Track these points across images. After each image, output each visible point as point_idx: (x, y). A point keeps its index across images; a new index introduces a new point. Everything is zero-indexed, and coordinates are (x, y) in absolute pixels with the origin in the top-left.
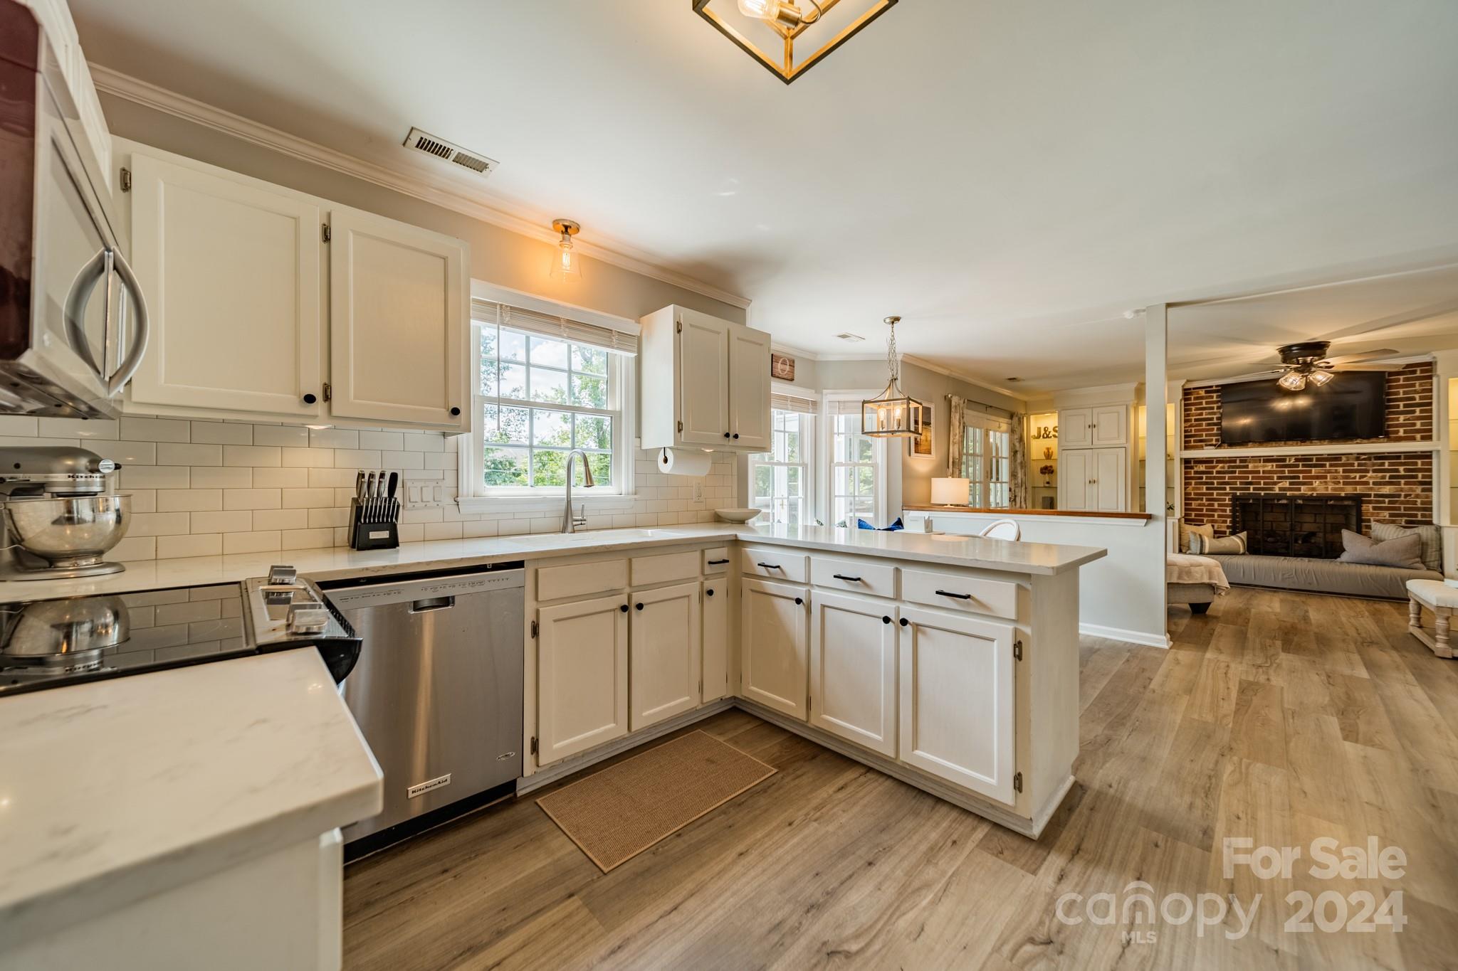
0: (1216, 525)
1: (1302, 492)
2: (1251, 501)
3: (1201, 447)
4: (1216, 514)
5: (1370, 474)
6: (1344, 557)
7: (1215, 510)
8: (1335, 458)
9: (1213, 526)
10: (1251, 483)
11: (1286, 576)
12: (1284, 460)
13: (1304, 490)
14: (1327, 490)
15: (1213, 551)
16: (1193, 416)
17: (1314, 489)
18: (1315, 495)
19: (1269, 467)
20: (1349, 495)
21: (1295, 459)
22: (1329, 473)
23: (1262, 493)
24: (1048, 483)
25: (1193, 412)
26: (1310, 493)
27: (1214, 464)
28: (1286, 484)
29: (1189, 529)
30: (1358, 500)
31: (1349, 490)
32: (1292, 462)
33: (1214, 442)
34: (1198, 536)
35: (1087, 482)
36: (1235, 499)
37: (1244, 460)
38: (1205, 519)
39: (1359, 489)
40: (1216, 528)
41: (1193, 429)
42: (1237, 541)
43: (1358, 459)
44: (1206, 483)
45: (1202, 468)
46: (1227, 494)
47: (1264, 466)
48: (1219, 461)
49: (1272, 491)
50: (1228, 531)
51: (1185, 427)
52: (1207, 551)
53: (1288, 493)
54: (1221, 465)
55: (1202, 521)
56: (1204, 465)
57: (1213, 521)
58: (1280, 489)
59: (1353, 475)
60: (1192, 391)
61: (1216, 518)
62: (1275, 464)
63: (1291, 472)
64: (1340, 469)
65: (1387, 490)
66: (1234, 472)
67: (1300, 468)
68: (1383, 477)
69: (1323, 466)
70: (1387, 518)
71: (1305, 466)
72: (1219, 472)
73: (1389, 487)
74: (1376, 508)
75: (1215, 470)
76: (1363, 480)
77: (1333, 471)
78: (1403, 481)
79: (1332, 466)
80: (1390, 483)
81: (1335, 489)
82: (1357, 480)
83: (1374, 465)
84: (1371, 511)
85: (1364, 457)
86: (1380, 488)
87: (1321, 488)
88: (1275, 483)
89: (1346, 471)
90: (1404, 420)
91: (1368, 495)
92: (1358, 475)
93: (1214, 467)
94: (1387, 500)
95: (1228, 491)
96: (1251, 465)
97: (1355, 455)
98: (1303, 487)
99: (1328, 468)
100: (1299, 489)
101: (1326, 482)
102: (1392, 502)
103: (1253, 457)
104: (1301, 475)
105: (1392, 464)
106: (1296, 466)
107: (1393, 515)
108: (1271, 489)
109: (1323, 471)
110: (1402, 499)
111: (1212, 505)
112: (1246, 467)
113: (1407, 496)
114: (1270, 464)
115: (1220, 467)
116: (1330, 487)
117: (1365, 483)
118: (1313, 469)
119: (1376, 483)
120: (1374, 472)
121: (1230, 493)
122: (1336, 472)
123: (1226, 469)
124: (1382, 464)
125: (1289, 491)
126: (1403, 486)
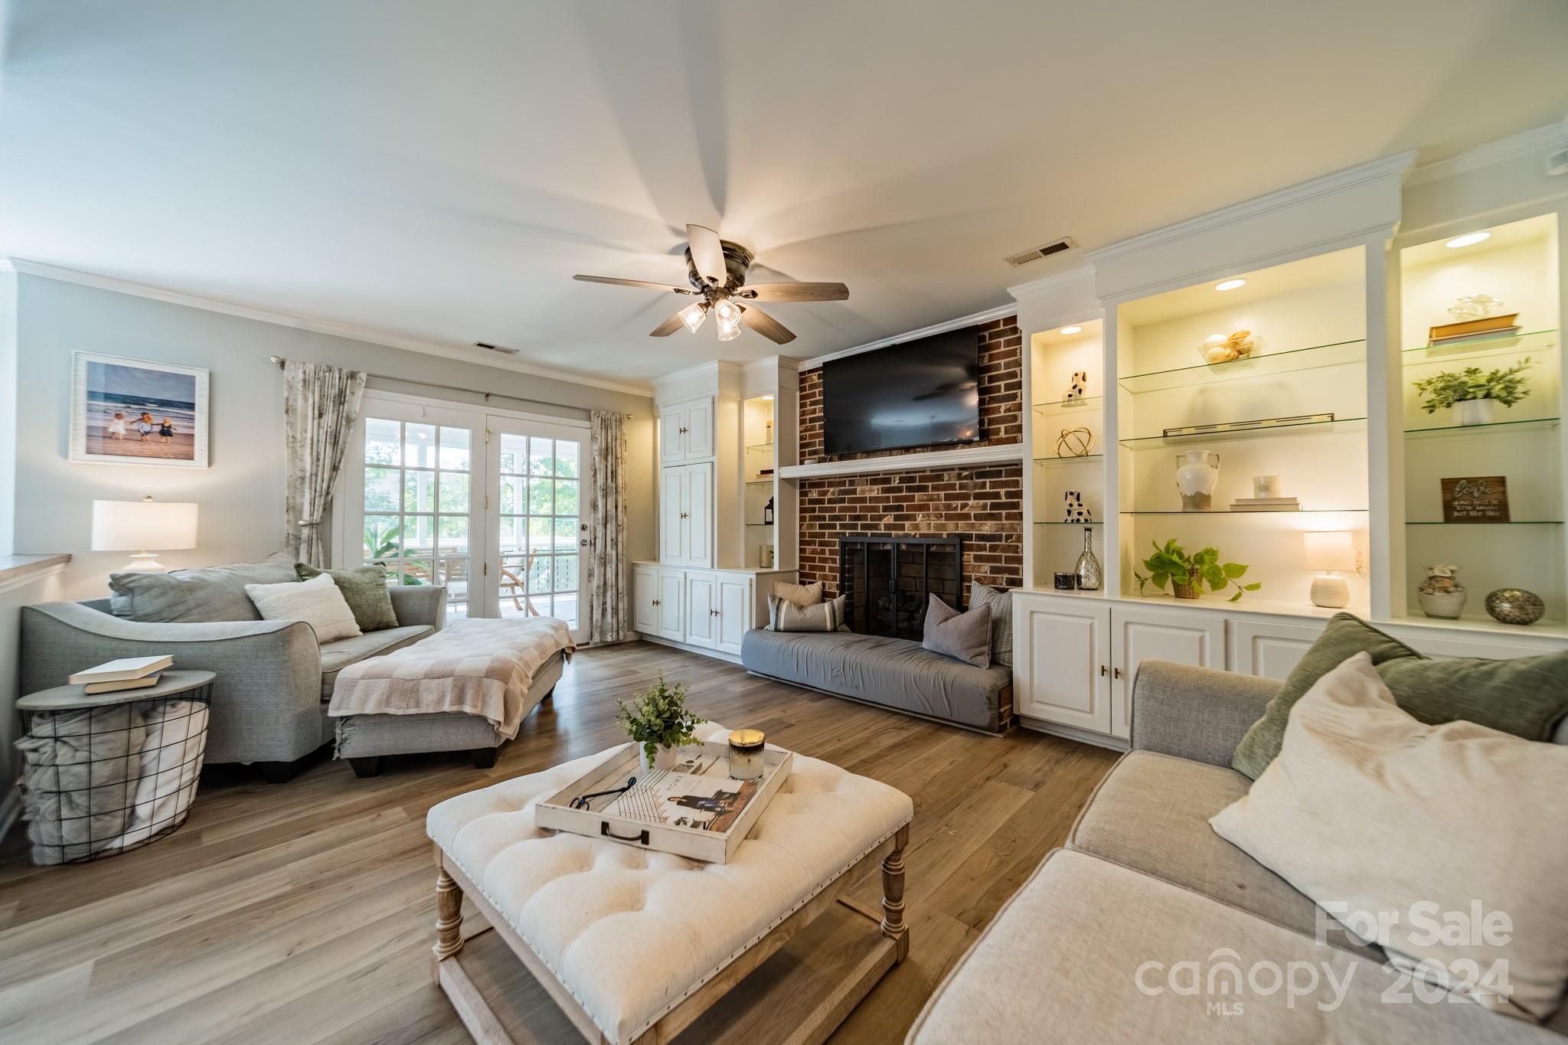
0: (827, 583)
1: (906, 532)
2: (858, 547)
4: (827, 565)
5: (971, 502)
6: (922, 644)
7: (825, 560)
8: (937, 473)
9: (823, 584)
10: (858, 518)
12: (887, 481)
13: (908, 530)
14: (930, 529)
15: (791, 626)
16: (807, 414)
17: (917, 527)
18: (918, 537)
19: (875, 491)
20: (951, 537)
21: (900, 478)
22: (931, 500)
23: (869, 533)
25: (808, 408)
26: (913, 533)
27: (826, 488)
28: (889, 519)
30: (959, 543)
31: (951, 527)
32: (896, 484)
33: (823, 454)
34: (777, 601)
36: (845, 542)
37: (852, 478)
38: (818, 573)
39: (962, 527)
40: (827, 589)
41: (808, 433)
42: (828, 610)
43: (959, 477)
44: (819, 518)
45: (814, 494)
46: (837, 535)
47: (871, 491)
48: (833, 481)
49: (878, 529)
51: (801, 432)
53: (893, 533)
54: (832, 490)
55: (814, 576)
56: (817, 489)
57: (824, 577)
58: (888, 527)
59: (954, 503)
60: (807, 375)
61: (827, 572)
62: (880, 486)
63: (896, 499)
64: (942, 494)
65: (988, 527)
66: (842, 501)
67: (904, 494)
68: (984, 507)
69: (924, 489)
70: (988, 574)
71: (909, 489)
72: (830, 501)
73: (989, 523)
74: (977, 558)
75: (826, 498)
76: (965, 511)
77: (936, 497)
78: (1004, 512)
79: (935, 488)
80: (991, 517)
81: (937, 527)
82: (959, 512)
83: (975, 486)
84: (972, 563)
85: (965, 473)
86: (981, 525)
87: (924, 525)
88: (880, 518)
89: (948, 497)
90: (1005, 412)
91: (969, 537)
92: (960, 503)
93: (825, 493)
94: (988, 544)
95: (838, 530)
96: (859, 489)
97: (957, 471)
98: (907, 524)
99: (930, 493)
100: (902, 527)
101: (928, 515)
102: (993, 548)
103: (861, 476)
104: (905, 504)
105: (993, 485)
106: (900, 490)
107: (993, 570)
108: (876, 527)
109: (926, 498)
110: (1003, 543)
111: (823, 552)
112: (854, 492)
113: (1008, 537)
114: (876, 487)
115: (832, 492)
116: (933, 523)
117: (966, 517)
118: (916, 494)
119: (978, 517)
120: (975, 499)
121: (840, 533)
122: (939, 499)
123: (837, 496)
124: (983, 485)
125: (895, 529)
126: (1004, 522)
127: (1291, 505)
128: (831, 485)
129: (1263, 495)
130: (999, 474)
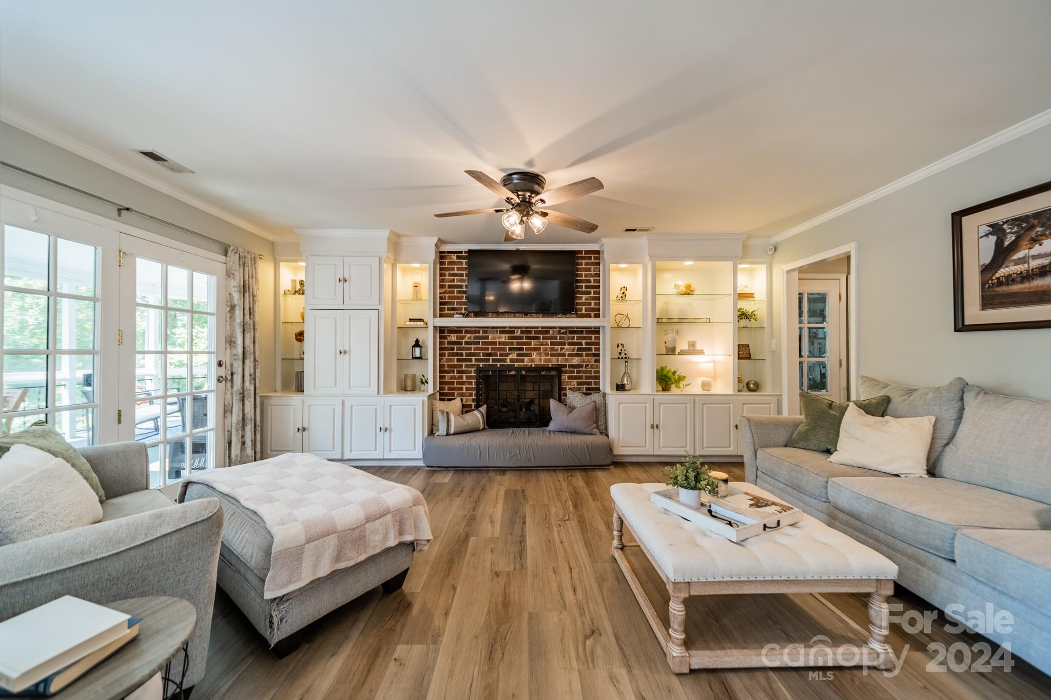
0: (464, 399)
1: (525, 363)
2: (490, 373)
3: (451, 316)
4: (464, 387)
5: (566, 347)
6: (552, 426)
7: (463, 383)
8: (546, 330)
9: (462, 400)
10: (490, 355)
12: (513, 332)
13: (527, 362)
14: (541, 362)
15: (458, 430)
16: (447, 282)
17: (532, 361)
18: (533, 366)
19: (504, 338)
20: (554, 366)
21: (521, 331)
22: (542, 345)
23: (499, 364)
25: (447, 277)
26: (530, 364)
27: (463, 335)
28: (514, 356)
29: (440, 405)
30: (559, 369)
31: (554, 361)
32: (518, 335)
33: (463, 311)
34: (445, 414)
35: (338, 352)
36: (479, 370)
37: (486, 330)
38: (456, 393)
39: (560, 361)
40: (464, 402)
41: (447, 295)
42: (477, 417)
43: (559, 332)
44: (457, 354)
45: (453, 338)
46: (472, 366)
47: (500, 338)
48: (469, 330)
50: (473, 404)
51: (440, 293)
52: (452, 431)
53: (516, 364)
54: (468, 335)
55: (453, 395)
56: (455, 335)
57: (462, 395)
58: (512, 360)
59: (556, 347)
60: (446, 254)
61: (464, 391)
62: (507, 335)
63: (518, 344)
64: (549, 341)
65: (576, 361)
66: (478, 343)
67: (524, 340)
68: (574, 350)
69: (538, 338)
70: (576, 386)
71: (527, 338)
72: (467, 343)
73: (576, 358)
74: (570, 378)
75: (463, 341)
76: (562, 352)
77: (545, 343)
78: (584, 353)
79: (544, 338)
80: (577, 355)
81: (546, 361)
82: (559, 352)
83: (569, 338)
84: (567, 380)
85: (563, 331)
86: (572, 359)
87: (537, 359)
88: (507, 355)
89: (552, 344)
90: (585, 300)
91: (565, 366)
92: (559, 347)
93: (463, 338)
94: (576, 370)
95: (473, 363)
96: (490, 336)
97: (558, 329)
98: (526, 359)
99: (541, 341)
100: (523, 361)
101: (540, 354)
102: (578, 372)
103: (492, 328)
104: (524, 347)
105: (578, 338)
106: (521, 338)
107: (579, 384)
108: (504, 361)
109: (538, 343)
110: (584, 369)
111: (461, 378)
112: (487, 338)
113: (587, 366)
114: (504, 335)
115: (468, 337)
116: (543, 358)
117: (564, 355)
118: (532, 341)
119: (569, 355)
120: (568, 345)
121: (475, 365)
122: (547, 344)
123: (472, 340)
124: (573, 338)
125: (517, 362)
126: (584, 358)
127: (701, 352)
128: (467, 332)
129: (692, 348)
130: (582, 332)
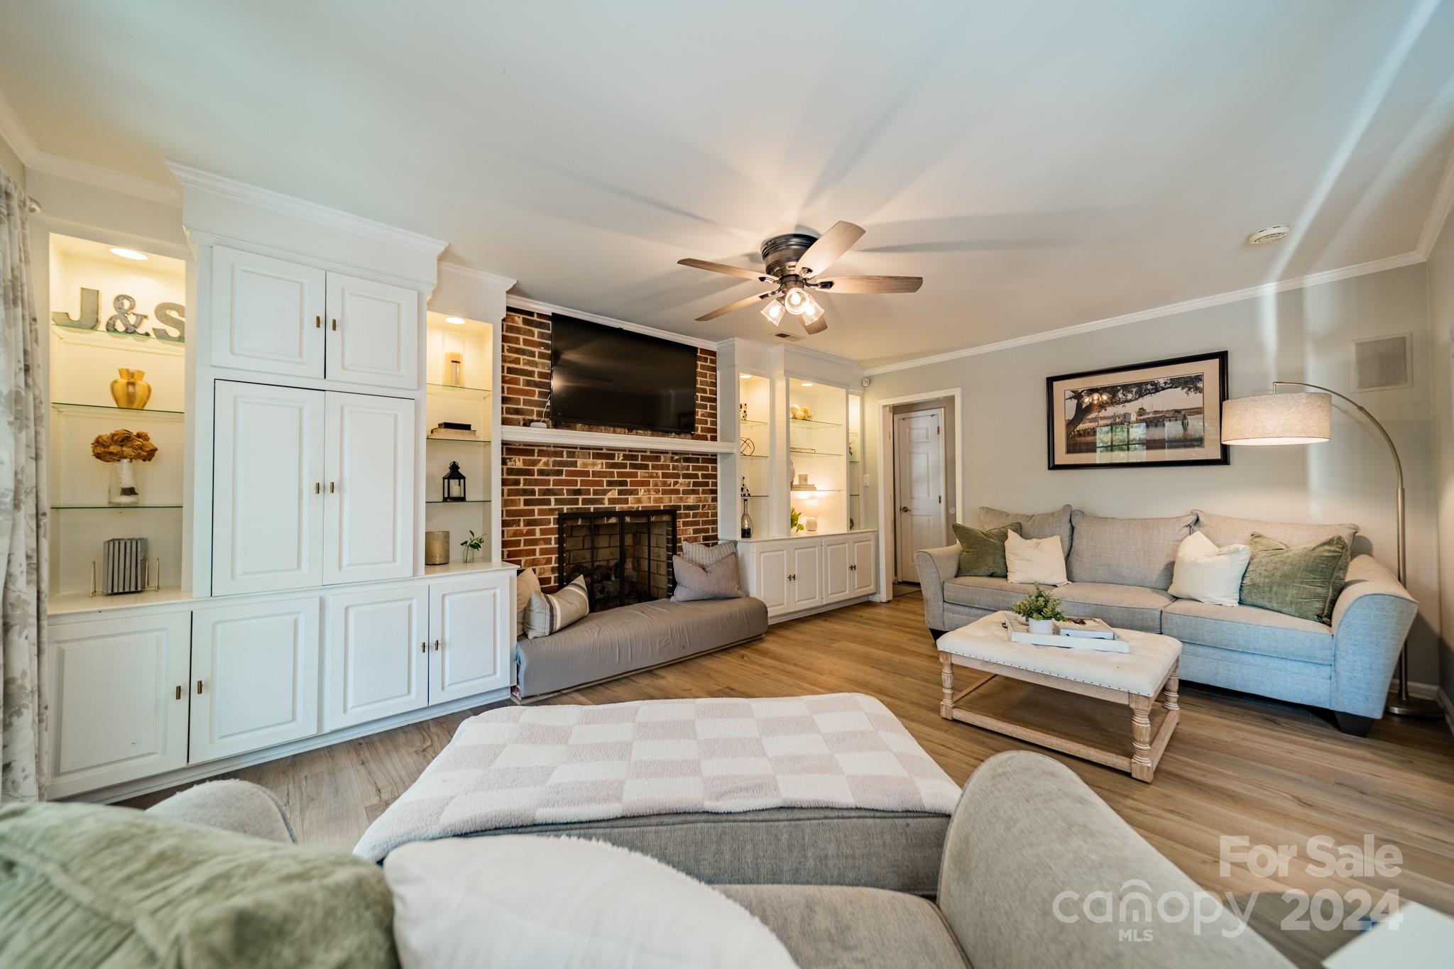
0: (537, 568)
1: (630, 505)
2: (580, 523)
4: (538, 548)
5: (681, 480)
6: (680, 594)
7: (535, 542)
8: (656, 455)
9: (534, 570)
10: (578, 492)
11: (663, 644)
12: (612, 457)
13: (632, 504)
14: (650, 502)
17: (639, 501)
18: (640, 509)
19: (599, 466)
20: (666, 508)
21: (624, 455)
22: (652, 477)
23: (592, 508)
24: (130, 491)
26: (636, 506)
27: (536, 457)
28: (614, 494)
30: (672, 512)
31: (667, 501)
32: (620, 461)
35: (308, 488)
36: (562, 518)
37: (572, 450)
38: (524, 559)
39: (673, 500)
40: (539, 576)
41: (511, 387)
42: (576, 595)
43: (672, 459)
44: (525, 492)
45: (518, 462)
46: (551, 511)
47: (594, 465)
48: (545, 450)
49: (602, 504)
50: (553, 576)
53: (618, 507)
54: (544, 459)
55: (518, 563)
56: (521, 458)
57: (535, 563)
58: (612, 501)
59: (669, 481)
61: (538, 555)
62: (604, 461)
63: (620, 475)
64: (660, 472)
65: (691, 500)
66: (559, 473)
67: (628, 470)
68: (689, 485)
69: (646, 467)
70: (692, 535)
71: (633, 466)
72: (541, 472)
73: (692, 496)
74: (685, 524)
75: (536, 468)
76: (676, 487)
77: (655, 475)
78: (701, 488)
79: (654, 467)
80: (694, 492)
81: (656, 500)
82: (672, 487)
83: (683, 468)
84: (682, 528)
85: (676, 457)
86: (687, 498)
87: (644, 499)
88: (605, 492)
89: (665, 476)
90: (702, 416)
91: (679, 507)
92: (672, 480)
93: (535, 463)
94: (691, 512)
95: (553, 506)
96: (580, 462)
97: (670, 455)
98: (631, 498)
99: (650, 471)
100: (626, 501)
101: (649, 490)
102: (695, 516)
103: (581, 448)
104: (628, 480)
105: (695, 468)
106: (624, 466)
107: (696, 531)
108: (601, 501)
109: (647, 475)
110: (700, 511)
111: (532, 533)
112: (574, 464)
113: (704, 506)
114: (599, 461)
115: (543, 462)
116: (652, 497)
117: (677, 492)
118: (639, 471)
119: (685, 492)
120: (683, 478)
121: (555, 510)
122: (657, 477)
123: (551, 467)
124: (688, 468)
125: (618, 504)
126: (701, 495)
127: (812, 488)
128: (541, 453)
129: (804, 483)
130: (697, 460)
